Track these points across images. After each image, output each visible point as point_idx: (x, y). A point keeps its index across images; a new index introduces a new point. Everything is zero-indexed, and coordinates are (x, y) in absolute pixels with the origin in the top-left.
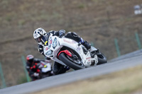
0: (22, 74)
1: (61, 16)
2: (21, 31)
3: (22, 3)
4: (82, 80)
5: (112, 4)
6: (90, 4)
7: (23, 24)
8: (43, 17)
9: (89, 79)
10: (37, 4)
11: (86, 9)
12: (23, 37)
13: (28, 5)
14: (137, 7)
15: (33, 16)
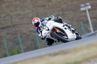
0: (4, 52)
1: (30, 11)
2: (3, 22)
3: (4, 3)
4: (45, 56)
5: (65, 3)
6: (50, 4)
7: (4, 17)
8: (18, 12)
9: (50, 55)
10: (14, 3)
11: (47, 7)
12: (4, 26)
13: (8, 4)
14: (83, 5)
15: (12, 11)
